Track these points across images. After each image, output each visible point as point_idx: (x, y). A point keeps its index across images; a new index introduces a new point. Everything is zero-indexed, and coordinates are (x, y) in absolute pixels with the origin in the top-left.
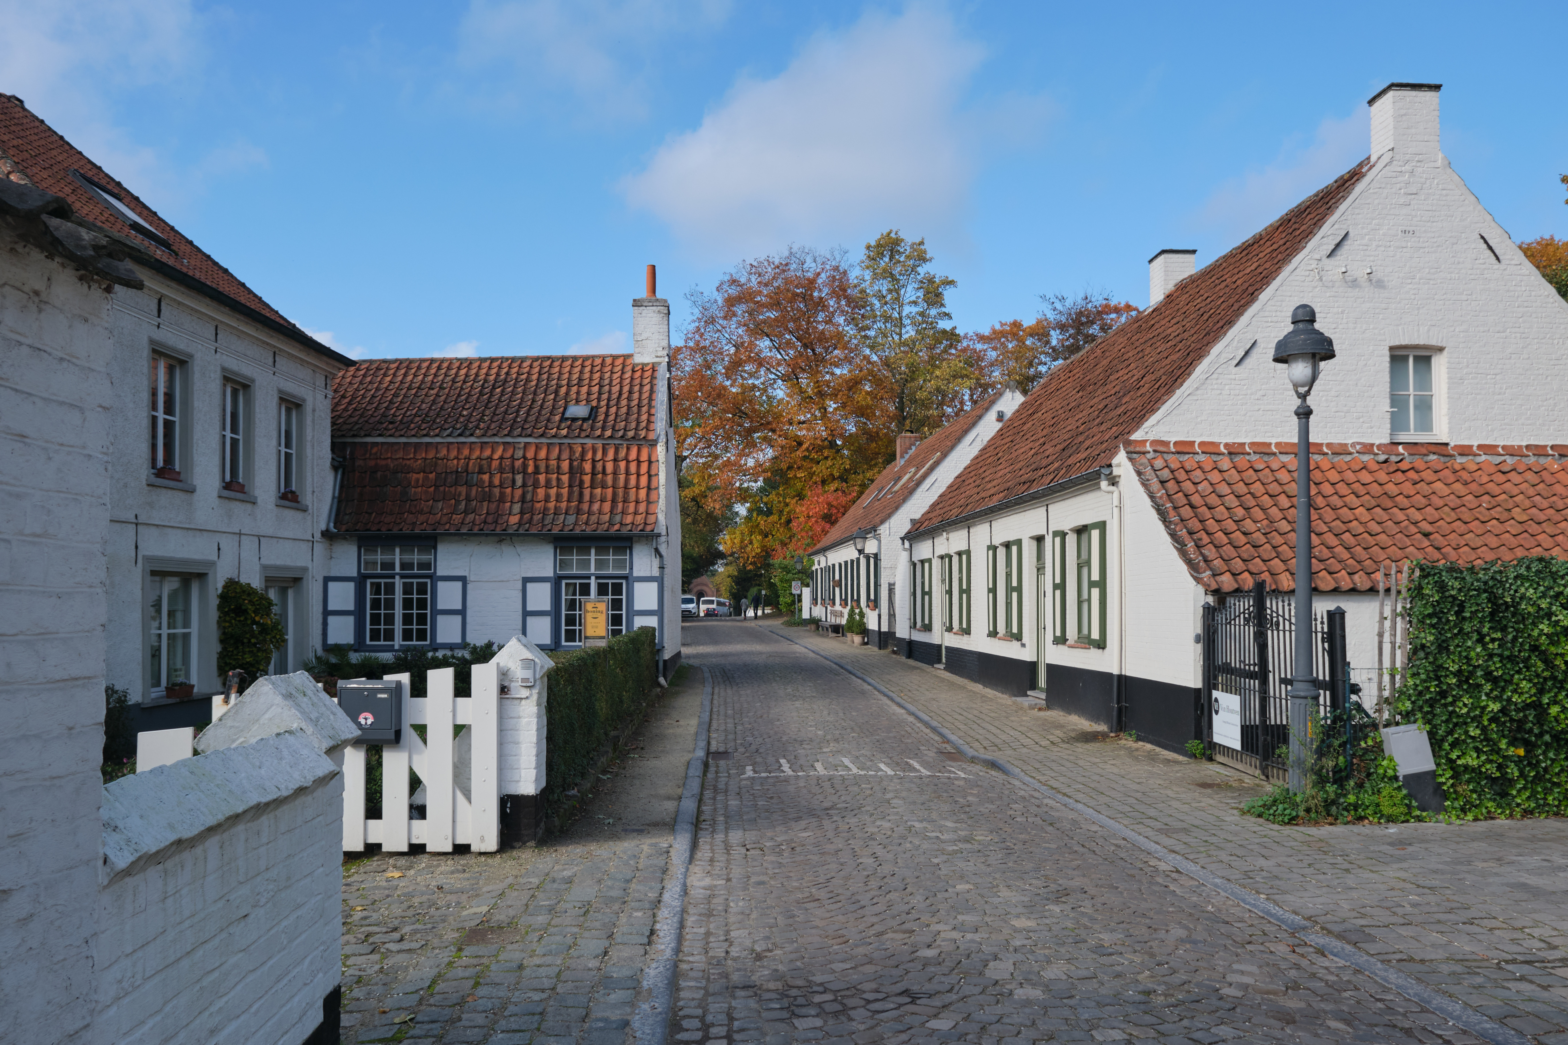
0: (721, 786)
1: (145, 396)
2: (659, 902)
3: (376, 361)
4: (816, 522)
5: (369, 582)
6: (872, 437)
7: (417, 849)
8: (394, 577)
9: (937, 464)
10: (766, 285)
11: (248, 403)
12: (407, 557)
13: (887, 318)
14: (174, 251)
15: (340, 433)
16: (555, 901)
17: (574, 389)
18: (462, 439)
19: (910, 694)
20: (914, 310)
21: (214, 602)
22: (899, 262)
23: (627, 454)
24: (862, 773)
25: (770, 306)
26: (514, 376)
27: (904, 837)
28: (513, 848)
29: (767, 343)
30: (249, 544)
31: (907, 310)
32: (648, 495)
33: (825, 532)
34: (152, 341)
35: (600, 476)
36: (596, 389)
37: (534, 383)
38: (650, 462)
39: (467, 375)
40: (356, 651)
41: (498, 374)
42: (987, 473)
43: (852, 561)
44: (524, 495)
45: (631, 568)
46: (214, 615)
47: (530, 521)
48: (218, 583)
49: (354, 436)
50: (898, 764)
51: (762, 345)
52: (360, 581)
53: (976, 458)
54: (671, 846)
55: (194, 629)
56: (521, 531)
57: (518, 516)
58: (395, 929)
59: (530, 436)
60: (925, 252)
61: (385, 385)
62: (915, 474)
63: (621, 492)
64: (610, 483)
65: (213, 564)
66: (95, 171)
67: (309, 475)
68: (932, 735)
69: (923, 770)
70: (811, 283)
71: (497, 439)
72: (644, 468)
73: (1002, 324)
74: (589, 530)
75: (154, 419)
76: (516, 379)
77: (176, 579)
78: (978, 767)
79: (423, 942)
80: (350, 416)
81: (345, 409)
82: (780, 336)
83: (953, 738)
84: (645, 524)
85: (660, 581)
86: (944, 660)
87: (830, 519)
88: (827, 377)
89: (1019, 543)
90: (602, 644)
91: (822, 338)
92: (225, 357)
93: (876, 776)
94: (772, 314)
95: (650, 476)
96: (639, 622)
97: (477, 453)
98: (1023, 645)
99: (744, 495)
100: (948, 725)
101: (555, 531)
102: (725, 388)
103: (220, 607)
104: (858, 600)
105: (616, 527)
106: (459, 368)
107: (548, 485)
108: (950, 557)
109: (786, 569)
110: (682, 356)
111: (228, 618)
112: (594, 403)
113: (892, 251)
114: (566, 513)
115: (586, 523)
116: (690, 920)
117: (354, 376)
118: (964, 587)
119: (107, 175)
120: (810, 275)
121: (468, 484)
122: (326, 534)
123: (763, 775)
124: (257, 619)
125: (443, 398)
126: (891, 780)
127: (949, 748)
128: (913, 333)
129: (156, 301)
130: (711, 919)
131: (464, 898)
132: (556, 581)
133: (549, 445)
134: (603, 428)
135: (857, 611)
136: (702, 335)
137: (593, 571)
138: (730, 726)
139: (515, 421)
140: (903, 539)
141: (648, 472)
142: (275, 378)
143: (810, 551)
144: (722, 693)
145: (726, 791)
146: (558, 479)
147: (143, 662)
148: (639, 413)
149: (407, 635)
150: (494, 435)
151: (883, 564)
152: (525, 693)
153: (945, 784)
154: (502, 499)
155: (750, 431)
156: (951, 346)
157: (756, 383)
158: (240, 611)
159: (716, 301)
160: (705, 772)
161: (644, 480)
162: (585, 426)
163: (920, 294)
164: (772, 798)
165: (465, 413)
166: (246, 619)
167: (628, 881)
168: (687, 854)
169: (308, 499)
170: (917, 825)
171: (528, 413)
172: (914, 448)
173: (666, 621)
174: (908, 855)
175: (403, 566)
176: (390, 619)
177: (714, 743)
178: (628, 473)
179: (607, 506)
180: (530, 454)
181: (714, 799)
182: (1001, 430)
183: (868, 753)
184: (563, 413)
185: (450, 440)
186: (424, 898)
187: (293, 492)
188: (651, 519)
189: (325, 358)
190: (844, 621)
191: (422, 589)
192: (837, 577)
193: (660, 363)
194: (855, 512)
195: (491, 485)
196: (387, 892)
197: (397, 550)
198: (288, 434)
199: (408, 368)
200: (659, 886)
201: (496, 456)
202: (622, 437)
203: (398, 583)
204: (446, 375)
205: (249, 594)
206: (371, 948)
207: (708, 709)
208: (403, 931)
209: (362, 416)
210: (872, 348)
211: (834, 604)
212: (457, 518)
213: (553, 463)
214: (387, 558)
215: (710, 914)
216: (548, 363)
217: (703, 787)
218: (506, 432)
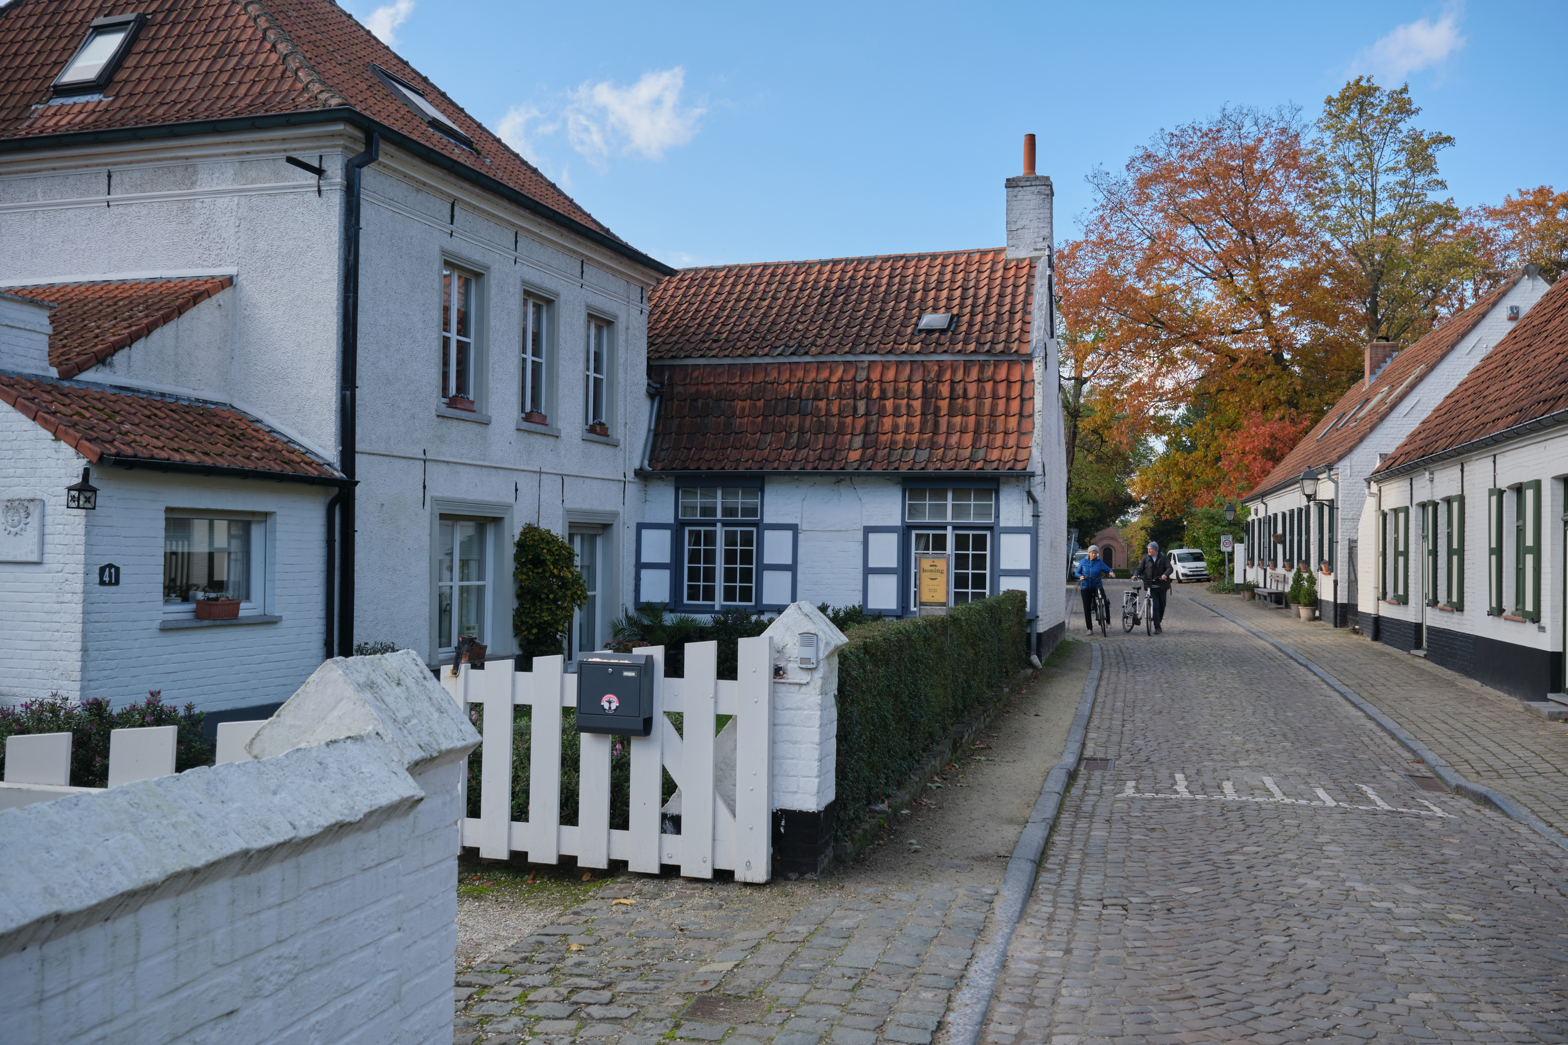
0: (1087, 807)
1: (436, 315)
2: (962, 977)
3: (701, 269)
4: (1255, 459)
5: (687, 530)
6: (1333, 347)
7: (670, 872)
8: (715, 525)
9: (1420, 379)
10: (1191, 158)
11: (552, 321)
12: (731, 501)
13: (1353, 192)
14: (476, 150)
15: (658, 355)
16: (821, 964)
17: (932, 294)
18: (795, 359)
19: (1372, 690)
20: (1393, 178)
21: (510, 551)
22: (1372, 117)
23: (994, 373)
24: (1288, 801)
25: (1195, 186)
26: (860, 281)
27: (1336, 906)
28: (788, 879)
29: (1191, 231)
30: (551, 485)
31: (1383, 180)
32: (1019, 424)
33: (1265, 473)
34: (444, 252)
35: (960, 401)
36: (958, 293)
37: (883, 288)
38: (1023, 382)
39: (805, 282)
40: (672, 611)
41: (841, 280)
42: (1490, 390)
43: (1300, 510)
44: (867, 426)
45: (997, 517)
46: (510, 565)
47: (873, 458)
48: (514, 530)
49: (673, 357)
50: (1344, 790)
51: (1184, 235)
52: (678, 528)
53: (1477, 370)
54: (997, 894)
55: (489, 582)
56: (862, 470)
57: (859, 452)
58: (609, 985)
59: (875, 352)
60: (1409, 102)
61: (710, 298)
62: (1389, 394)
63: (985, 421)
64: (972, 410)
65: (509, 507)
66: (400, 66)
67: (621, 404)
68: (1399, 750)
69: (1379, 802)
70: (1250, 154)
71: (836, 358)
72: (1016, 390)
73: (1521, 193)
74: (944, 468)
75: (446, 341)
76: (862, 285)
77: (471, 524)
78: (1466, 801)
79: (635, 1010)
80: (670, 335)
81: (665, 327)
82: (1209, 222)
83: (1430, 756)
84: (1016, 460)
85: (1033, 532)
86: (1425, 644)
87: (1274, 456)
88: (1272, 272)
89: (1537, 485)
90: (941, 612)
91: (1265, 222)
92: (525, 268)
93: (1307, 806)
94: (1198, 195)
95: (1023, 400)
96: (1007, 584)
97: (813, 375)
98: (1542, 629)
99: (1160, 426)
100: (1425, 737)
101: (904, 469)
102: (1136, 291)
103: (517, 557)
104: (1308, 561)
105: (979, 465)
106: (796, 274)
107: (896, 413)
108: (1435, 505)
109: (1213, 519)
110: (1082, 252)
111: (525, 570)
112: (955, 311)
113: (1362, 104)
114: (917, 448)
115: (942, 460)
116: (1001, 1010)
117: (677, 288)
118: (1455, 546)
119: (413, 70)
120: (1250, 142)
121: (802, 413)
122: (640, 473)
123: (1148, 795)
124: (555, 571)
125: (775, 311)
126: (1329, 816)
127: (1423, 770)
128: (1391, 211)
129: (449, 206)
130: (1030, 1012)
131: (710, 945)
132: (905, 531)
133: (898, 363)
134: (966, 342)
135: (1305, 575)
136: (1107, 226)
137: (949, 519)
138: (1117, 723)
139: (858, 335)
140: (1368, 481)
141: (1021, 395)
142: (583, 291)
143: (1245, 496)
144: (1113, 678)
145: (1092, 816)
146: (909, 406)
147: (430, 618)
148: (1011, 323)
149: (729, 594)
150: (833, 353)
151: (1340, 514)
152: (804, 677)
153: (1411, 825)
154: (841, 431)
155: (1167, 346)
156: (1445, 226)
157: (1177, 283)
158: (538, 562)
159: (1125, 183)
160: (1068, 787)
161: (1015, 406)
162: (943, 339)
163: (1402, 157)
164: (1153, 830)
165: (800, 327)
166: (544, 571)
167: (928, 942)
168: (1017, 907)
169: (618, 432)
170: (1360, 887)
171: (874, 326)
172: (1389, 360)
173: (1040, 584)
174: (1339, 936)
175: (727, 511)
176: (710, 575)
177: (1090, 745)
178: (995, 397)
179: (968, 439)
180: (875, 376)
181: (1073, 826)
182: (1514, 331)
183: (1304, 771)
184: (917, 325)
185: (781, 360)
186: (659, 943)
187: (602, 424)
188: (1022, 455)
189: (640, 267)
190: (1288, 589)
191: (747, 539)
192: (1280, 531)
193: (1039, 258)
194: (1307, 445)
195: (828, 414)
196: (618, 929)
197: (719, 493)
198: (598, 356)
199: (738, 276)
200: (968, 953)
201: (835, 379)
202: (988, 351)
203: (720, 532)
204: (781, 283)
205: (548, 543)
206: (571, 1009)
207: (1090, 699)
208: (618, 989)
209: (683, 334)
210: (1334, 232)
211: (1275, 566)
212: (787, 454)
213: (903, 386)
214: (708, 501)
215: (1029, 1004)
216: (901, 263)
217: (1060, 807)
218: (847, 349)
